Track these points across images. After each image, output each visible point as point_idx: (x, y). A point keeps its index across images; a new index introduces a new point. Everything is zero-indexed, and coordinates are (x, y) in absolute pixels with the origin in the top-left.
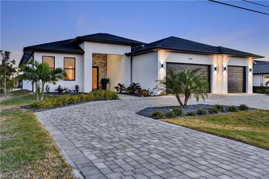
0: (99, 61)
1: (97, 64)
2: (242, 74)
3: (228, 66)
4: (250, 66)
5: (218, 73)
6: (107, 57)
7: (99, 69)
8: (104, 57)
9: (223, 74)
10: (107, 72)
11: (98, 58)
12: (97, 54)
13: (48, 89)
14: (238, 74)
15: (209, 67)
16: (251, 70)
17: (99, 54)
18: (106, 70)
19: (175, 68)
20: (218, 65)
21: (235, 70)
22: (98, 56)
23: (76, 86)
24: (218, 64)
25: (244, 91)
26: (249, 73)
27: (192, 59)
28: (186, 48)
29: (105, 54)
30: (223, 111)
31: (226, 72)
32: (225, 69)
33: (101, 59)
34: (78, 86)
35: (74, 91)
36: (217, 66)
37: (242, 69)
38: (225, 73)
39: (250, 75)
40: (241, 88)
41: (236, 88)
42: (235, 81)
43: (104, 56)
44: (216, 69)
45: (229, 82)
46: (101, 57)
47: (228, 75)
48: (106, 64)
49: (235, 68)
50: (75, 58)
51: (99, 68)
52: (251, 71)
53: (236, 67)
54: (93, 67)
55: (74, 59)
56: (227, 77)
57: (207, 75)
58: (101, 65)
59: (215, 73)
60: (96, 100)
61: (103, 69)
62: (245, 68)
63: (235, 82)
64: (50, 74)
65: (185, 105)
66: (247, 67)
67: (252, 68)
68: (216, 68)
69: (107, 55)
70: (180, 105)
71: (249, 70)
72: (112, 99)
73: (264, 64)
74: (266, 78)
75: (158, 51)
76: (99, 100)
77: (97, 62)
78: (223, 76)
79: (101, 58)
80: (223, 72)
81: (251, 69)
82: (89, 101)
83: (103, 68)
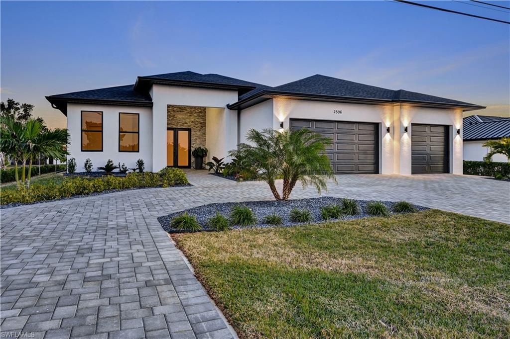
0: (193, 120)
1: (189, 124)
2: (442, 139)
3: (413, 124)
4: (458, 125)
5: (393, 139)
6: (205, 112)
7: (193, 133)
8: (200, 112)
9: (402, 139)
10: (206, 138)
11: (190, 113)
12: (187, 106)
13: (89, 167)
14: (433, 139)
15: (377, 126)
16: (458, 132)
17: (191, 107)
18: (204, 134)
19: (309, 129)
20: (393, 124)
21: (428, 132)
22: (191, 111)
23: (138, 162)
24: (393, 122)
25: (446, 169)
26: (455, 137)
27: (340, 112)
28: (328, 93)
29: (203, 107)
30: (354, 213)
31: (409, 136)
32: (406, 130)
33: (196, 117)
34: (142, 161)
35: (134, 170)
36: (391, 124)
37: (442, 130)
38: (406, 138)
39: (457, 140)
40: (440, 165)
41: (429, 165)
42: (428, 152)
43: (200, 110)
44: (388, 130)
45: (414, 152)
46: (196, 112)
47: (412, 141)
48: (203, 125)
49: (426, 129)
50: (139, 114)
51: (192, 131)
52: (459, 134)
53: (429, 127)
54: (168, 129)
55: (137, 116)
56: (411, 144)
57: (373, 142)
58: (195, 127)
59: (386, 138)
60: (144, 187)
61: (198, 133)
62: (447, 129)
63: (428, 154)
64: (30, 141)
65: (284, 198)
66: (452, 125)
67: (462, 127)
68: (389, 128)
69: (205, 109)
70: (275, 200)
71: (455, 132)
72: (177, 185)
73: (496, 122)
74: (485, 146)
75: (274, 99)
76: (149, 187)
77: (189, 120)
78: (403, 143)
79: (195, 115)
80: (402, 135)
81: (459, 130)
82: (128, 188)
83: (200, 131)
